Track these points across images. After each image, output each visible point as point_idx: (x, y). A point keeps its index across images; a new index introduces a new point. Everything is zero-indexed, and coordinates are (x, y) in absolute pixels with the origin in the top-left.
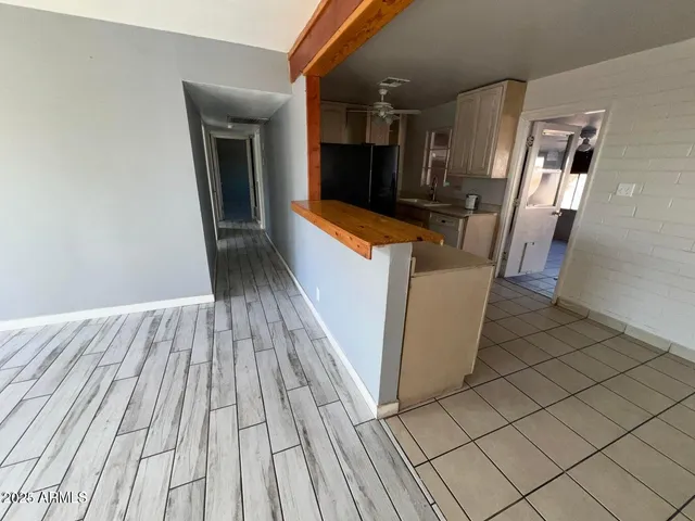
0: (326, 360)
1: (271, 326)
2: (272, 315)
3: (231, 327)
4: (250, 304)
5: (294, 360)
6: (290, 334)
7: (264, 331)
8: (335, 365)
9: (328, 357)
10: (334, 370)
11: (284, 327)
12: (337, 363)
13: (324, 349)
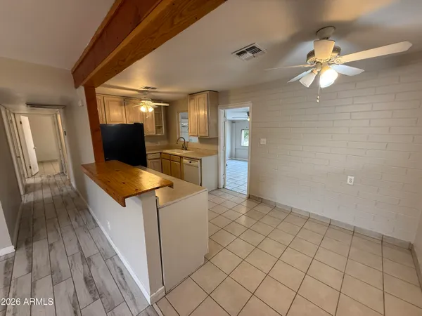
0: (115, 273)
1: (70, 258)
2: (72, 249)
3: (30, 270)
4: (52, 245)
5: (88, 281)
6: (87, 261)
7: (64, 265)
8: (122, 274)
9: (118, 270)
10: (121, 279)
11: (82, 256)
12: (124, 273)
13: (115, 264)
